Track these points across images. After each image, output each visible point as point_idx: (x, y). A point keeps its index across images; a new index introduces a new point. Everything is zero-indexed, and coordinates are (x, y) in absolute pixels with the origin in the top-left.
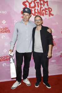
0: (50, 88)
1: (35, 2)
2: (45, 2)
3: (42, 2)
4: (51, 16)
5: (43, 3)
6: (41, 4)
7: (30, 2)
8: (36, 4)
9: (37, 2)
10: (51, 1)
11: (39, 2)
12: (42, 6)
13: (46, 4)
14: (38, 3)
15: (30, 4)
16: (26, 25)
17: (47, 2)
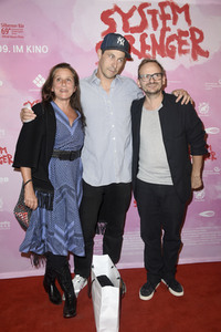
0: (181, 294)
1: (145, 10)
2: (180, 11)
3: (168, 10)
4: (199, 57)
5: (174, 13)
6: (165, 17)
7: (126, 11)
8: (149, 18)
9: (149, 12)
10: (199, 6)
11: (158, 9)
12: (169, 23)
13: (181, 16)
14: (153, 13)
15: (126, 17)
16: (108, 90)
17: (186, 8)
